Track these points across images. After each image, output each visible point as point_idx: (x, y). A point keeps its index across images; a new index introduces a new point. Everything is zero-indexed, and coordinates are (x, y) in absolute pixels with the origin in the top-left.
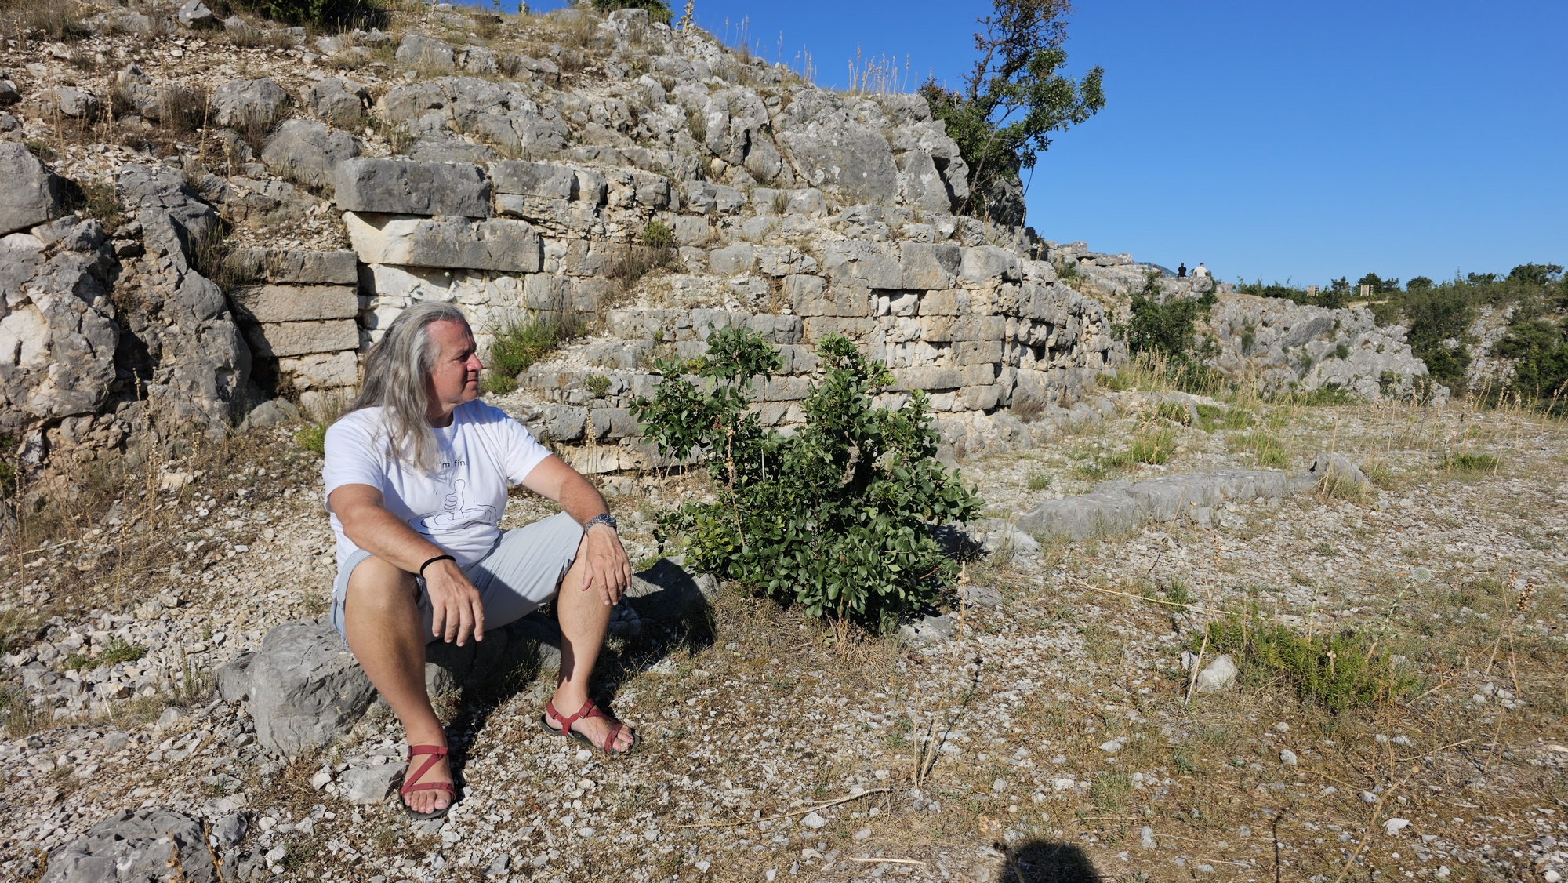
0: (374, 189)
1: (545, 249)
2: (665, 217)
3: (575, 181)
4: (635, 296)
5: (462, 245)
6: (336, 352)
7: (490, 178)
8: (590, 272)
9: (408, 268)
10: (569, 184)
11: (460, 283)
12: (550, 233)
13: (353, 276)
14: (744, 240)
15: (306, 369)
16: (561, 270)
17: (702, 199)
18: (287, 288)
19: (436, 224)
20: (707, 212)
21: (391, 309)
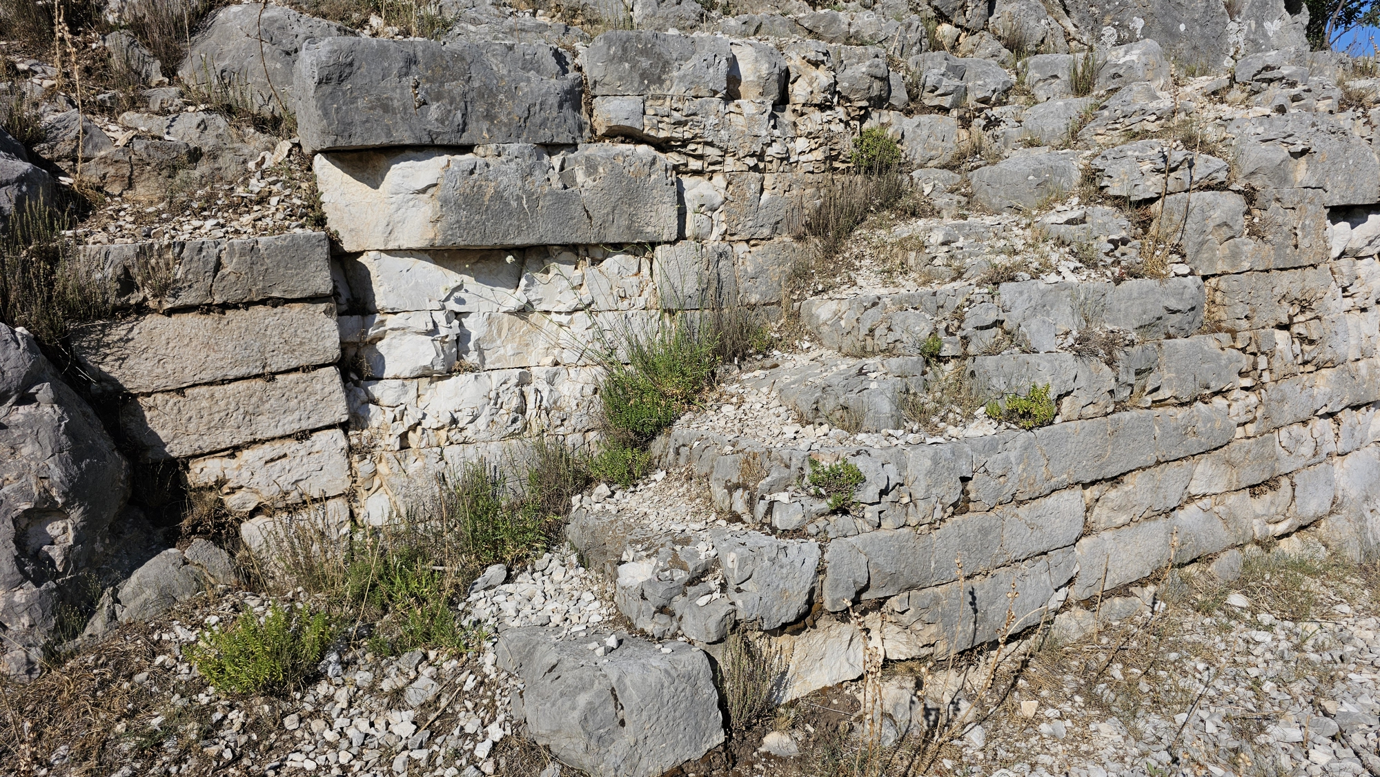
0: (354, 100)
1: (687, 195)
2: (885, 120)
3: (733, 62)
4: (850, 266)
5: (534, 199)
6: (303, 435)
7: (579, 69)
8: (766, 232)
9: (438, 254)
10: (724, 66)
11: (538, 275)
12: (695, 164)
13: (322, 281)
14: (1031, 144)
15: (246, 474)
16: (717, 232)
17: (945, 81)
18: (191, 320)
19: (480, 161)
20: (956, 105)
21: (409, 337)
